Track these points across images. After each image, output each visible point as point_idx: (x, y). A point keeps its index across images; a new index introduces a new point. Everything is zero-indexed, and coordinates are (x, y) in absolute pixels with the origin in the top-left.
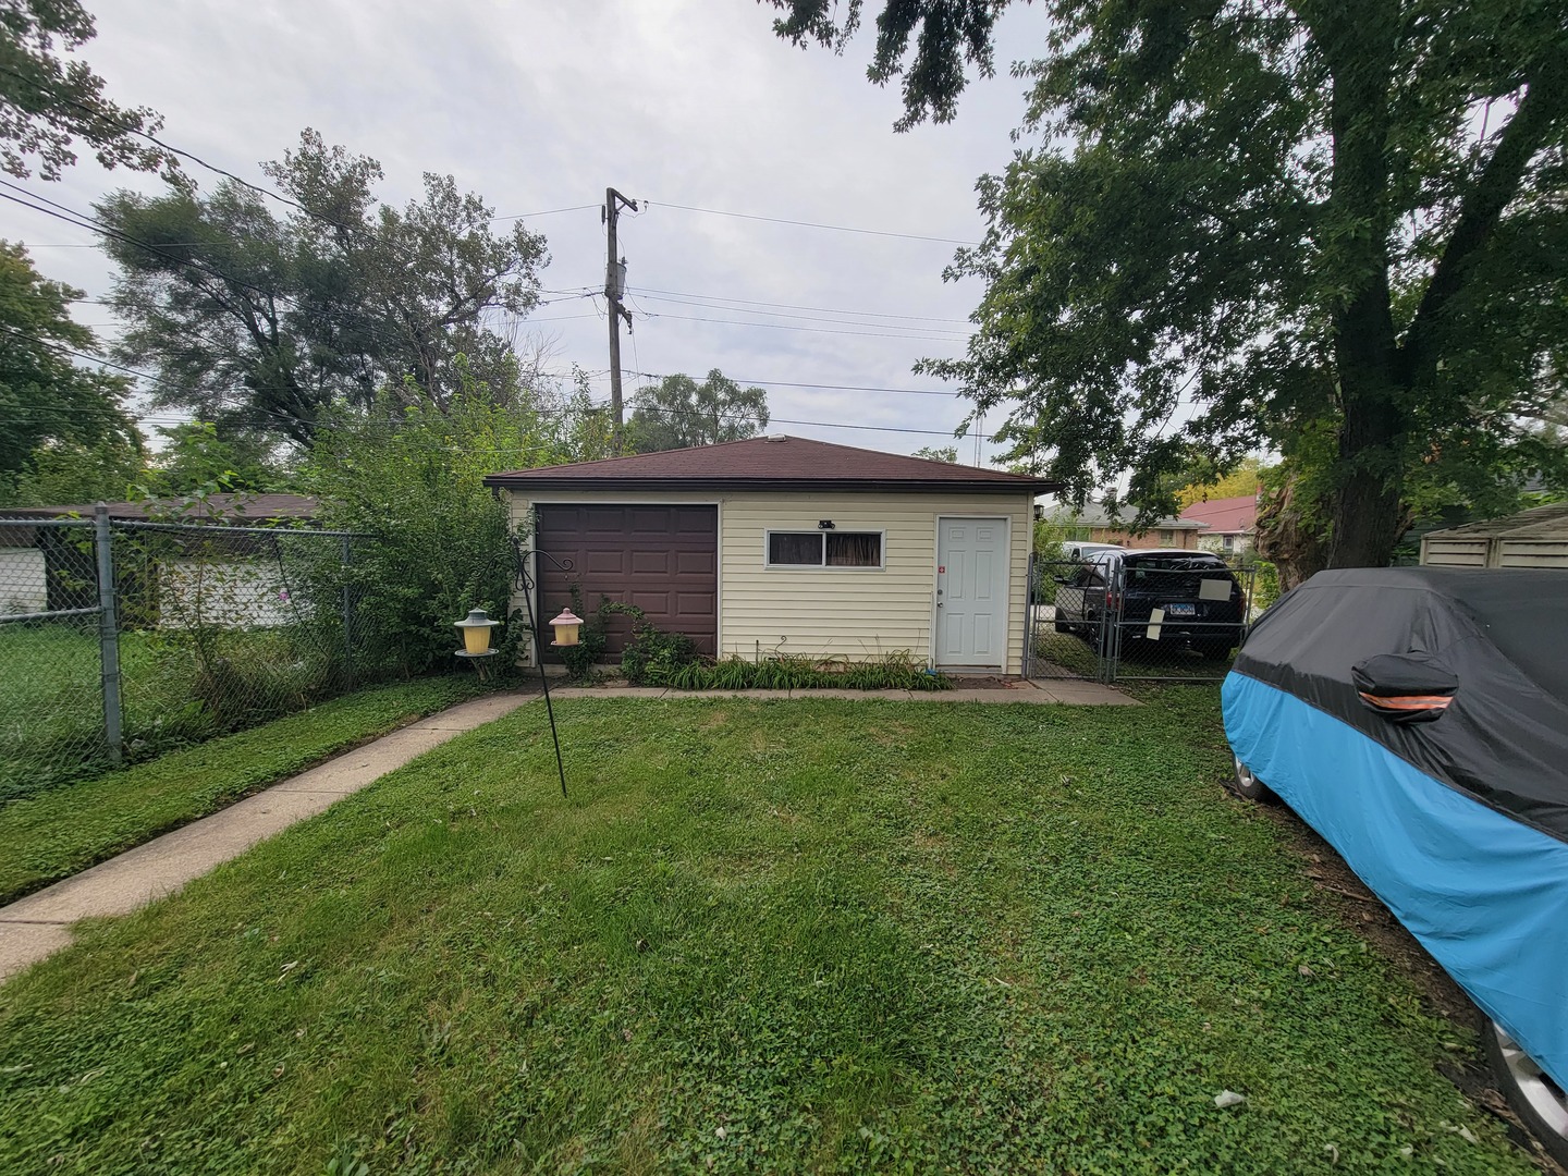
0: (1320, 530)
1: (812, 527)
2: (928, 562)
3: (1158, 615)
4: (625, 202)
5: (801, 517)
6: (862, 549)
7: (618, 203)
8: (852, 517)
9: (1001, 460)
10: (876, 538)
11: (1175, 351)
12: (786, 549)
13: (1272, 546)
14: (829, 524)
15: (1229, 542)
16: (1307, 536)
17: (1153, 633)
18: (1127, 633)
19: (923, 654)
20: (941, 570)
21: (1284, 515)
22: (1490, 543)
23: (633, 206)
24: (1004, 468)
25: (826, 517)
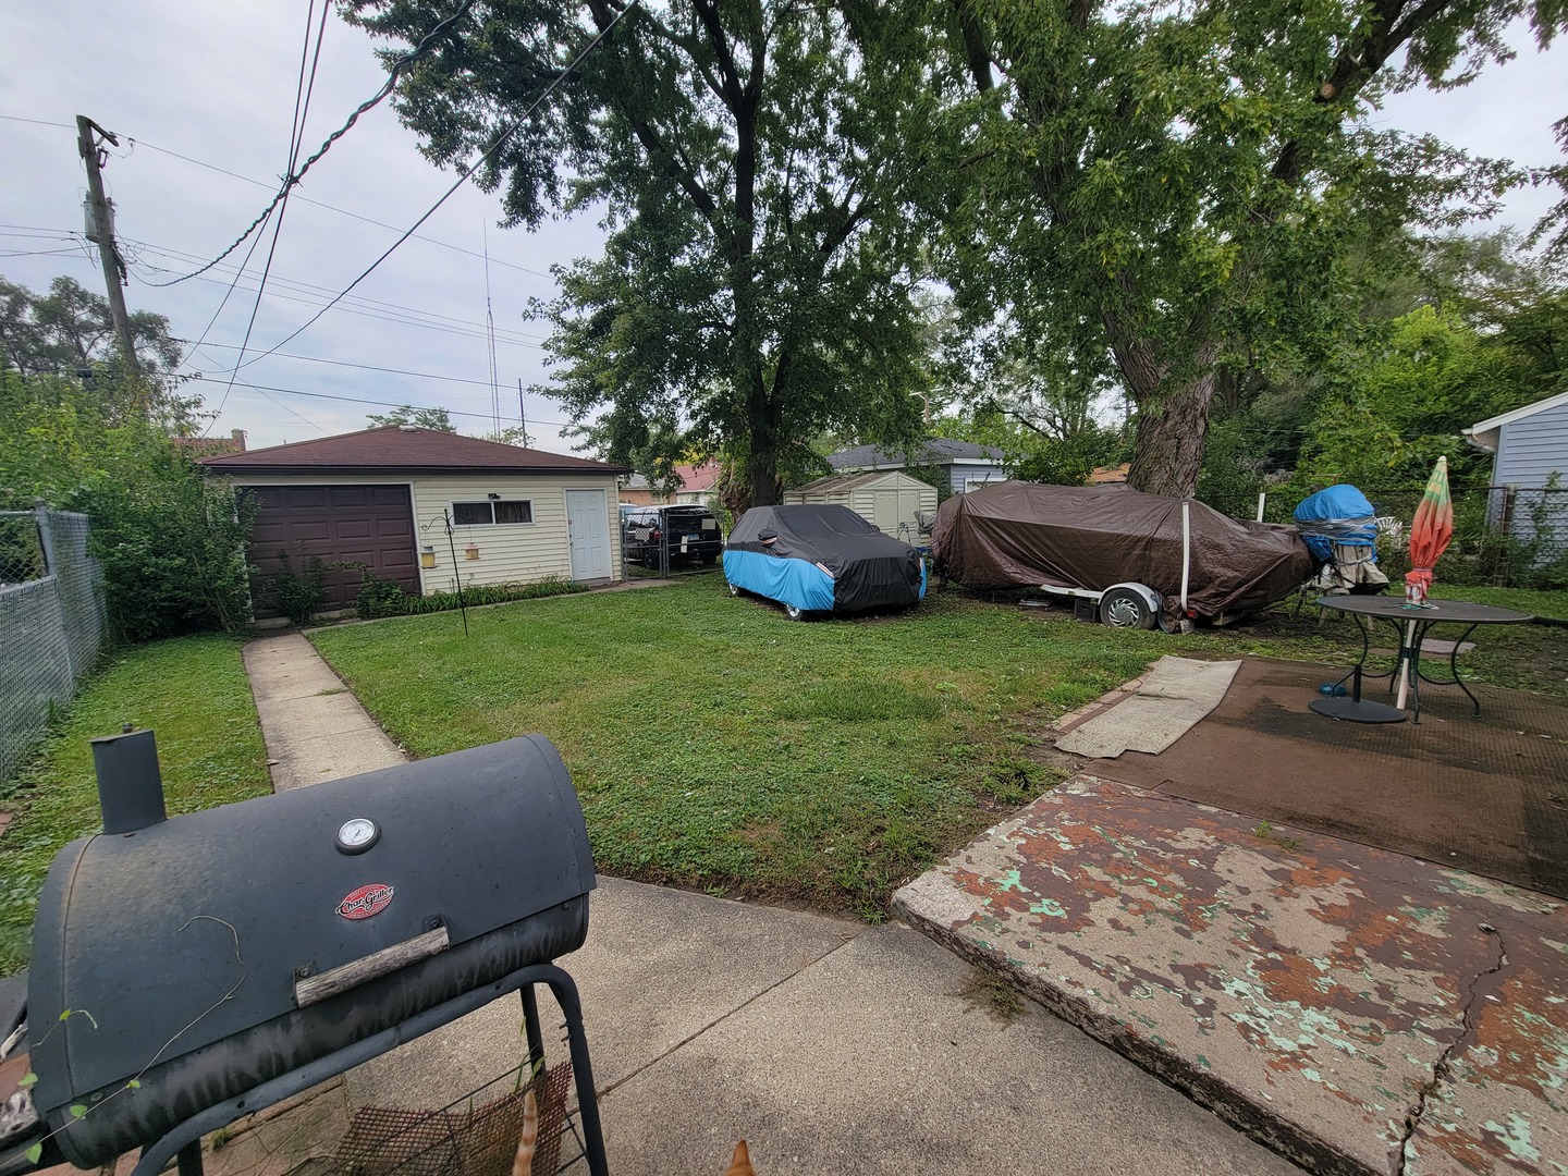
0: (748, 491)
1: (485, 499)
2: (561, 518)
3: (685, 540)
4: (104, 134)
5: (476, 492)
6: (517, 512)
7: (96, 136)
8: (510, 491)
9: (578, 449)
10: (527, 504)
11: (675, 394)
12: (467, 514)
13: (727, 501)
14: (496, 497)
15: (696, 499)
16: (743, 494)
17: (684, 550)
18: (672, 550)
19: (565, 574)
20: (570, 522)
21: (731, 483)
22: (803, 496)
23: (111, 138)
24: (582, 455)
25: (492, 491)
